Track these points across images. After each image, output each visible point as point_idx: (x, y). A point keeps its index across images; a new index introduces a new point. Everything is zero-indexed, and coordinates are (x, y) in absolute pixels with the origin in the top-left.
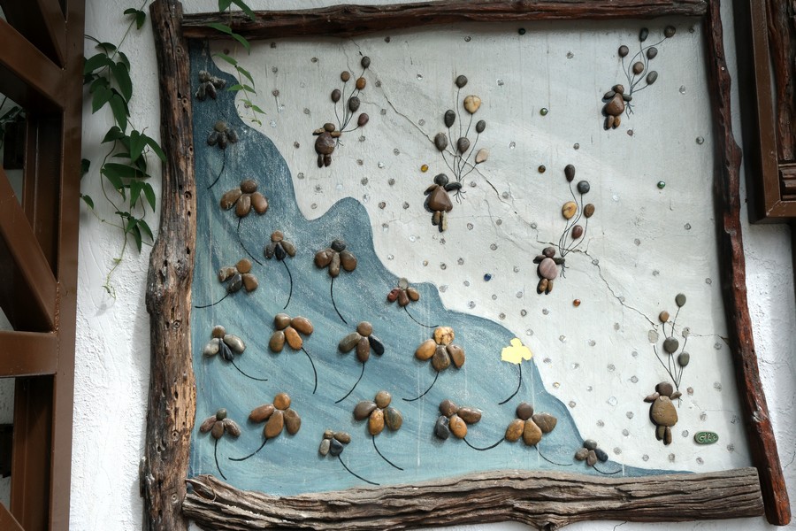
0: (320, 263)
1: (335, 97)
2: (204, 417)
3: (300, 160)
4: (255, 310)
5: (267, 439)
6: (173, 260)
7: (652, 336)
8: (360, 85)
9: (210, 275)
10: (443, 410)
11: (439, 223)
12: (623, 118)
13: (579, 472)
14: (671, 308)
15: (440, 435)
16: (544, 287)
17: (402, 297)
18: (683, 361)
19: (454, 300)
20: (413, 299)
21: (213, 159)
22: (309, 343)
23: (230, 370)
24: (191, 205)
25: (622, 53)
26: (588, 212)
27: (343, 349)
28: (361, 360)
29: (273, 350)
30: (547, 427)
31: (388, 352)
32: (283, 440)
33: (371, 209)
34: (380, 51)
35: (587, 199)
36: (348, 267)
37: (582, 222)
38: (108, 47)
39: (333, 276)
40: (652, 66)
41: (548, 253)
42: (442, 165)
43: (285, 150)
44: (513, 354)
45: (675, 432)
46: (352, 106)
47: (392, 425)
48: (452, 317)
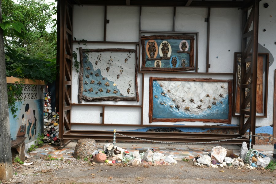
0: (96, 75)
1: (98, 58)
2: (84, 90)
3: (94, 65)
4: (89, 79)
5: (90, 92)
6: (81, 74)
7: (128, 84)
8: (100, 57)
9: (85, 76)
10: (107, 90)
11: (107, 71)
12: (127, 62)
13: (120, 96)
14: (130, 81)
15: (107, 92)
16: (118, 78)
17: (104, 79)
18: (131, 86)
19: (109, 79)
20: (105, 79)
21: (85, 64)
22: (94, 83)
23: (87, 85)
24: (83, 69)
25: (127, 55)
27: (98, 84)
28: (99, 85)
29: (91, 84)
30: (117, 92)
31: (102, 84)
32: (92, 92)
33: (101, 70)
34: (102, 53)
35: (123, 70)
36: (98, 76)
37: (122, 72)
38: (74, 52)
39: (97, 76)
40: (130, 56)
41: (118, 75)
42: (108, 66)
43: (92, 63)
44: (114, 85)
45: (129, 93)
46: (99, 59)
47: (102, 91)
48: (108, 81)
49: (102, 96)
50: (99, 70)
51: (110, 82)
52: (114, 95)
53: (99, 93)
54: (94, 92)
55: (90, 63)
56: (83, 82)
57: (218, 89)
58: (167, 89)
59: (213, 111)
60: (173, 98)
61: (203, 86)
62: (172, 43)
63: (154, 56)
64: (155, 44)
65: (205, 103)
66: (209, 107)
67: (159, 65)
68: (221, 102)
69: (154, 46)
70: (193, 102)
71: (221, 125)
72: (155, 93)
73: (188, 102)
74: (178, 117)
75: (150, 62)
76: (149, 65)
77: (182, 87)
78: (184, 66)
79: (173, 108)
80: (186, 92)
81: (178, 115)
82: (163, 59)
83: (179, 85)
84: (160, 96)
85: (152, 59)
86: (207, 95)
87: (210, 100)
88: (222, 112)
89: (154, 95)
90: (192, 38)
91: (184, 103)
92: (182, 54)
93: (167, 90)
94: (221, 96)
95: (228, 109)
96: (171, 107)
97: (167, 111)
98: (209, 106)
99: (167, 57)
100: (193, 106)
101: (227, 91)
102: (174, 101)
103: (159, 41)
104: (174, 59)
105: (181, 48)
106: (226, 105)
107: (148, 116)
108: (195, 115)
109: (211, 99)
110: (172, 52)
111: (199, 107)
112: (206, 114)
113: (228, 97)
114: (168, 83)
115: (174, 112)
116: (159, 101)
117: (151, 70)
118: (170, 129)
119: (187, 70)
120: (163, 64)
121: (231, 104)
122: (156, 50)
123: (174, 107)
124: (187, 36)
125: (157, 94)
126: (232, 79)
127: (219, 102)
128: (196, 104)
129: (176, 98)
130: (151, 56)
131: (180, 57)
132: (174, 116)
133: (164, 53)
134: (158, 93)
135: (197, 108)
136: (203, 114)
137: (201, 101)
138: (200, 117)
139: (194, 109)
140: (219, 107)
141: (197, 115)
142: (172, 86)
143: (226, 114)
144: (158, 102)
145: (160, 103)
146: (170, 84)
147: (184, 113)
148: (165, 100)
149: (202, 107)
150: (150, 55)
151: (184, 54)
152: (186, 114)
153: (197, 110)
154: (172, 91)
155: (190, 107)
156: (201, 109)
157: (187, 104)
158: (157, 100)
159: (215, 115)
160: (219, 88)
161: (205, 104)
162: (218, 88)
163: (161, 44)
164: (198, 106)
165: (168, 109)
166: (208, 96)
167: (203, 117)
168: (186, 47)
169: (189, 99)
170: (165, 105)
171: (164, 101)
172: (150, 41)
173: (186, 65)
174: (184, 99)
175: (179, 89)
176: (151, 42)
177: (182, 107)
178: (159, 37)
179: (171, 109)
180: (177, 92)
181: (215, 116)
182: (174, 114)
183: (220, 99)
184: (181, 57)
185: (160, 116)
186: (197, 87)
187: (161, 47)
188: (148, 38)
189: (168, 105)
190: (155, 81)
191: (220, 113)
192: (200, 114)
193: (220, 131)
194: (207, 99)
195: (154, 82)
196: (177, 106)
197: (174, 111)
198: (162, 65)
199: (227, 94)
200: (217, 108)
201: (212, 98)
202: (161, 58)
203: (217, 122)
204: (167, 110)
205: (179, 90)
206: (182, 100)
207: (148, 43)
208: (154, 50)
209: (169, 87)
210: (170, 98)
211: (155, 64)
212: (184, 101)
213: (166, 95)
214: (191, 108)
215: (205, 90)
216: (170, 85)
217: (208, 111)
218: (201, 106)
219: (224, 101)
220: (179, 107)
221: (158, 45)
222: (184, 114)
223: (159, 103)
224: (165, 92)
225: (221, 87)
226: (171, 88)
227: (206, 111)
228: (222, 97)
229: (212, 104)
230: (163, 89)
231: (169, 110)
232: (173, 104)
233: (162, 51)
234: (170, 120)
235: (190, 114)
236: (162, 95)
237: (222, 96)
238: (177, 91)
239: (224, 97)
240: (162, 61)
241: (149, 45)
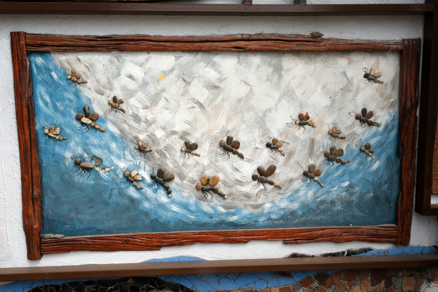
57: (354, 88)
58: (107, 92)
60: (136, 138)
61: (280, 76)
65: (291, 154)
66: (310, 174)
68: (366, 149)
70: (235, 153)
71: (366, 250)
72: (47, 117)
73: (210, 152)
74: (165, 225)
77: (180, 83)
79: (141, 185)
80: (201, 105)
81: (164, 215)
83: (165, 74)
84: (73, 128)
86: (301, 117)
87: (313, 142)
88: (372, 194)
89: (41, 123)
91: (191, 160)
93: (105, 100)
94: (365, 117)
95: (396, 177)
96: (130, 179)
97: (114, 199)
98: (311, 168)
100: (237, 170)
101: (395, 96)
102: (142, 150)
106: (388, 159)
107: (22, 229)
108: (246, 212)
109: (319, 137)
111: (263, 175)
112: (295, 206)
113: (397, 122)
114: (110, 61)
115: (146, 205)
116: (68, 155)
118: (130, 281)
121: (413, 157)
123: (143, 180)
125: (59, 119)
126: (417, 37)
127: (357, 149)
128: (249, 161)
129: (152, 137)
132: (147, 222)
134: (63, 114)
135: (254, 178)
136: (284, 204)
137: (273, 146)
138: (270, 219)
139: (240, 183)
140: (357, 171)
141: (257, 211)
142: (130, 77)
143: (388, 200)
144: (63, 158)
145: (77, 164)
146: (119, 70)
147: (196, 205)
148: (100, 146)
149: (279, 177)
152: (205, 207)
153: (253, 188)
154: (133, 101)
155: (221, 176)
156: (271, 183)
157: (206, 162)
158: (58, 149)
159: (339, 207)
160: (355, 81)
161: (292, 161)
162: (350, 82)
164: (259, 170)
165: (115, 192)
166: (303, 120)
167: (283, 217)
169: (216, 138)
170: (102, 172)
171: (97, 152)
174: (192, 141)
175: (163, 90)
177: (182, 177)
179: (132, 192)
180: (158, 108)
181: (338, 213)
182: (146, 214)
183: (362, 133)
185: (79, 226)
186: (252, 78)
189: (114, 171)
190: (42, 53)
191: (361, 196)
192: (268, 206)
193: (361, 280)
194: (302, 133)
195: (39, 60)
196: (161, 173)
197: (147, 199)
199: (395, 111)
200: (346, 177)
201: (326, 129)
203: (349, 241)
204: (111, 195)
205: (164, 94)
206: (182, 142)
209: (116, 83)
210: (122, 138)
212: (190, 148)
213: (104, 121)
214: (224, 182)
215: (289, 94)
216: (119, 75)
217: (308, 193)
218: (272, 170)
219: (381, 144)
220: (171, 179)
222: (193, 208)
223: (69, 162)
224: (99, 107)
225: (366, 76)
226: (124, 89)
227: (298, 191)
228: (371, 124)
229: (322, 158)
230: (88, 92)
231: (121, 193)
232: (138, 167)
234: (127, 242)
235: (222, 210)
236: (83, 124)
237: (372, 119)
238: (155, 100)
239: (378, 125)
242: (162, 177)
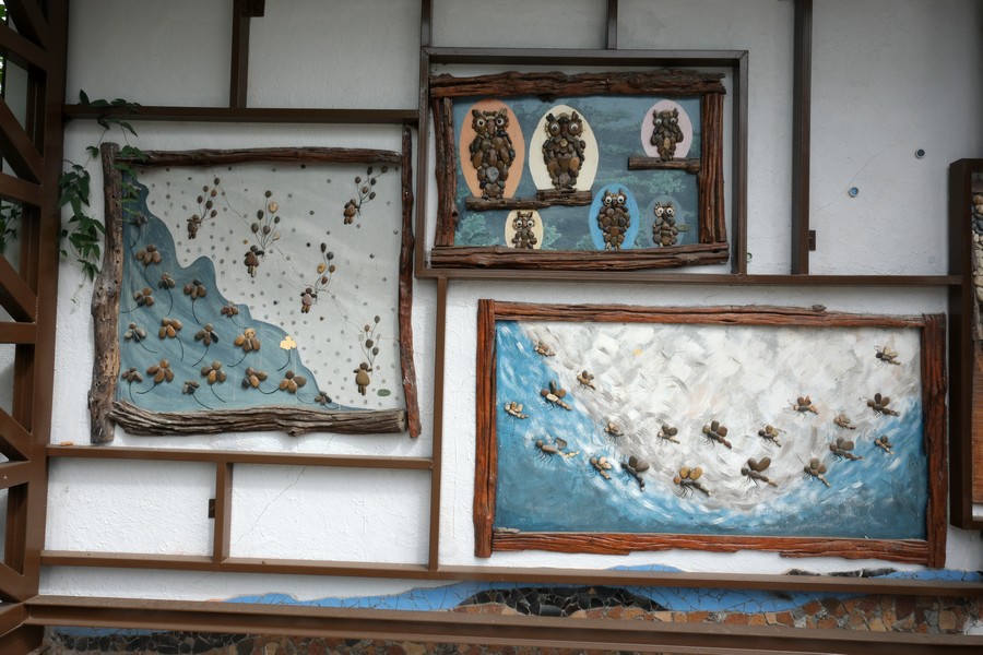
0: (188, 292)
1: (200, 200)
2: (124, 370)
3: (179, 234)
4: (152, 315)
5: (157, 383)
6: (106, 286)
7: (361, 337)
8: (214, 194)
9: (129, 295)
10: (248, 373)
11: (250, 272)
12: (355, 219)
13: (316, 407)
14: (372, 323)
15: (246, 385)
16: (305, 310)
17: (229, 312)
18: (375, 352)
19: (257, 315)
20: (236, 313)
21: (133, 232)
22: (180, 334)
23: (138, 346)
24: (120, 257)
25: (358, 181)
26: (332, 269)
27: (197, 338)
28: (207, 344)
29: (161, 337)
30: (301, 384)
31: (220, 341)
32: (164, 384)
33: (216, 263)
34: (223, 174)
35: (332, 262)
36: (201, 295)
37: (328, 275)
38: (78, 167)
39: (193, 299)
40: (374, 189)
41: (309, 291)
42: (255, 240)
43: (171, 228)
44: (286, 344)
45: (368, 389)
46: (209, 205)
47: (220, 379)
48: (256, 323)
49: (217, 407)
50: (204, 264)
51: (263, 331)
52: (284, 401)
53: (204, 390)
54: (179, 382)
55: (160, 228)
56: (122, 329)
57: (865, 370)
58: (577, 366)
59: (834, 488)
60: (606, 419)
61: (775, 354)
62: (600, 114)
63: (503, 187)
64: (506, 120)
65: (789, 445)
66: (812, 470)
67: (530, 236)
68: (882, 443)
69: (501, 133)
70: (721, 441)
71: (887, 572)
72: (510, 391)
73: (692, 439)
74: (635, 525)
75: (480, 218)
76: (476, 235)
77: (659, 358)
78: (666, 240)
79: (609, 474)
80: (682, 384)
81: (636, 513)
82: (554, 204)
83: (642, 347)
84: (536, 406)
85: (494, 201)
86: (800, 401)
87: (815, 431)
88: (891, 500)
89: (502, 399)
90: (710, 87)
91: (669, 447)
92: (658, 174)
93: (574, 375)
94: (879, 404)
95: (922, 480)
96: (597, 467)
97: (578, 489)
98: (814, 463)
99: (574, 191)
100: (723, 462)
101: (916, 380)
102: (612, 433)
103: (531, 105)
104: (614, 205)
105: (653, 143)
106: (911, 455)
107: (471, 519)
108: (734, 514)
109: (822, 426)
110: (604, 163)
111: (755, 470)
112: (795, 509)
113: (919, 412)
114: (581, 332)
115: (615, 499)
116: (529, 435)
117: (483, 260)
118: (592, 591)
119: (684, 264)
120: (554, 228)
121: (943, 456)
122: (511, 158)
123: (612, 469)
124: (684, 78)
125: (522, 394)
126: (940, 312)
127: (871, 443)
128: (738, 451)
129: (624, 418)
130: (488, 186)
131: (644, 189)
132: (615, 519)
133: (554, 173)
134: (527, 389)
135: (744, 472)
136: (781, 506)
137: (767, 434)
138: (763, 524)
139: (726, 477)
140: (872, 469)
141: (747, 513)
142: (603, 350)
143: (913, 509)
144: (523, 439)
145: (538, 446)
146: (591, 341)
147: (674, 501)
148: (565, 427)
149: (775, 472)
150: (483, 181)
151: (667, 175)
152: (685, 505)
153: (742, 484)
154: (604, 377)
155: (704, 468)
156: (765, 480)
158: (518, 428)
159: (850, 514)
160: (865, 362)
161: (790, 454)
162: (859, 362)
163: (543, 121)
164: (751, 463)
165: (579, 481)
166: (803, 405)
167: (779, 523)
168: (680, 138)
169: (699, 423)
170: (565, 458)
171: (561, 434)
172: (482, 107)
173: (680, 237)
174: (671, 425)
175: (639, 366)
176: (488, 114)
177: (658, 468)
178: (530, 84)
179: (598, 482)
180: (633, 386)
181: (850, 521)
182: (614, 509)
183: (877, 423)
184: (653, 190)
185: (535, 520)
187: (540, 137)
188: (468, 87)
189: (580, 456)
190: (508, 322)
191: (878, 502)
192: (760, 507)
193: (883, 610)
194: (803, 421)
195: (505, 330)
196: (633, 461)
197: (616, 492)
198: (546, 238)
199: (917, 397)
200: (858, 476)
201: (831, 417)
202: (542, 195)
203: (866, 557)
204: (574, 485)
205: (640, 370)
206: (660, 426)
207: (469, 119)
208: (500, 157)
209: (587, 357)
210: (590, 419)
211: (510, 233)
212: (668, 433)
213: (571, 399)
214: (708, 476)
215: (785, 374)
216: (590, 347)
217: (811, 494)
218: (766, 463)
219: (900, 437)
220: (645, 469)
221: (523, 129)
222: (670, 506)
223: (529, 444)
224: (566, 382)
225: (880, 356)
226: (596, 363)
227: (797, 491)
228: (887, 413)
229: (827, 452)
230: (555, 366)
231: (586, 484)
232: (607, 453)
233: (546, 160)
234: (591, 542)
235: (705, 509)
236: (548, 401)
237: (888, 407)
238: (629, 377)
239: (896, 414)
240: (544, 212)
241: (475, 127)
242: (635, 467)
